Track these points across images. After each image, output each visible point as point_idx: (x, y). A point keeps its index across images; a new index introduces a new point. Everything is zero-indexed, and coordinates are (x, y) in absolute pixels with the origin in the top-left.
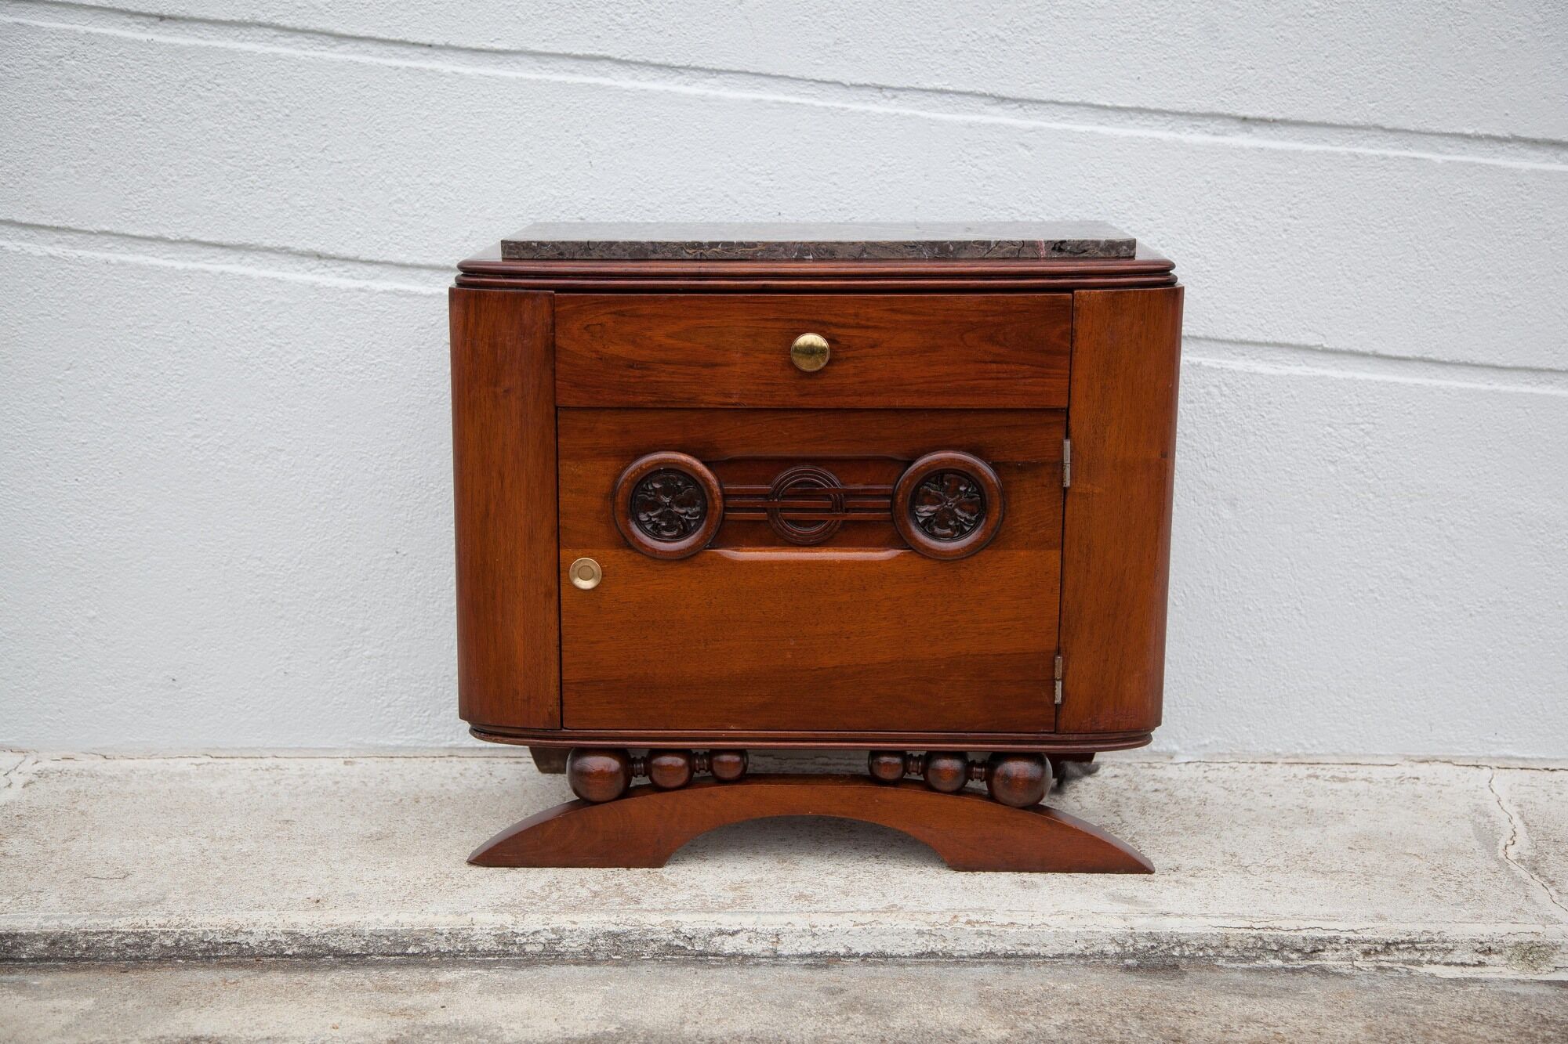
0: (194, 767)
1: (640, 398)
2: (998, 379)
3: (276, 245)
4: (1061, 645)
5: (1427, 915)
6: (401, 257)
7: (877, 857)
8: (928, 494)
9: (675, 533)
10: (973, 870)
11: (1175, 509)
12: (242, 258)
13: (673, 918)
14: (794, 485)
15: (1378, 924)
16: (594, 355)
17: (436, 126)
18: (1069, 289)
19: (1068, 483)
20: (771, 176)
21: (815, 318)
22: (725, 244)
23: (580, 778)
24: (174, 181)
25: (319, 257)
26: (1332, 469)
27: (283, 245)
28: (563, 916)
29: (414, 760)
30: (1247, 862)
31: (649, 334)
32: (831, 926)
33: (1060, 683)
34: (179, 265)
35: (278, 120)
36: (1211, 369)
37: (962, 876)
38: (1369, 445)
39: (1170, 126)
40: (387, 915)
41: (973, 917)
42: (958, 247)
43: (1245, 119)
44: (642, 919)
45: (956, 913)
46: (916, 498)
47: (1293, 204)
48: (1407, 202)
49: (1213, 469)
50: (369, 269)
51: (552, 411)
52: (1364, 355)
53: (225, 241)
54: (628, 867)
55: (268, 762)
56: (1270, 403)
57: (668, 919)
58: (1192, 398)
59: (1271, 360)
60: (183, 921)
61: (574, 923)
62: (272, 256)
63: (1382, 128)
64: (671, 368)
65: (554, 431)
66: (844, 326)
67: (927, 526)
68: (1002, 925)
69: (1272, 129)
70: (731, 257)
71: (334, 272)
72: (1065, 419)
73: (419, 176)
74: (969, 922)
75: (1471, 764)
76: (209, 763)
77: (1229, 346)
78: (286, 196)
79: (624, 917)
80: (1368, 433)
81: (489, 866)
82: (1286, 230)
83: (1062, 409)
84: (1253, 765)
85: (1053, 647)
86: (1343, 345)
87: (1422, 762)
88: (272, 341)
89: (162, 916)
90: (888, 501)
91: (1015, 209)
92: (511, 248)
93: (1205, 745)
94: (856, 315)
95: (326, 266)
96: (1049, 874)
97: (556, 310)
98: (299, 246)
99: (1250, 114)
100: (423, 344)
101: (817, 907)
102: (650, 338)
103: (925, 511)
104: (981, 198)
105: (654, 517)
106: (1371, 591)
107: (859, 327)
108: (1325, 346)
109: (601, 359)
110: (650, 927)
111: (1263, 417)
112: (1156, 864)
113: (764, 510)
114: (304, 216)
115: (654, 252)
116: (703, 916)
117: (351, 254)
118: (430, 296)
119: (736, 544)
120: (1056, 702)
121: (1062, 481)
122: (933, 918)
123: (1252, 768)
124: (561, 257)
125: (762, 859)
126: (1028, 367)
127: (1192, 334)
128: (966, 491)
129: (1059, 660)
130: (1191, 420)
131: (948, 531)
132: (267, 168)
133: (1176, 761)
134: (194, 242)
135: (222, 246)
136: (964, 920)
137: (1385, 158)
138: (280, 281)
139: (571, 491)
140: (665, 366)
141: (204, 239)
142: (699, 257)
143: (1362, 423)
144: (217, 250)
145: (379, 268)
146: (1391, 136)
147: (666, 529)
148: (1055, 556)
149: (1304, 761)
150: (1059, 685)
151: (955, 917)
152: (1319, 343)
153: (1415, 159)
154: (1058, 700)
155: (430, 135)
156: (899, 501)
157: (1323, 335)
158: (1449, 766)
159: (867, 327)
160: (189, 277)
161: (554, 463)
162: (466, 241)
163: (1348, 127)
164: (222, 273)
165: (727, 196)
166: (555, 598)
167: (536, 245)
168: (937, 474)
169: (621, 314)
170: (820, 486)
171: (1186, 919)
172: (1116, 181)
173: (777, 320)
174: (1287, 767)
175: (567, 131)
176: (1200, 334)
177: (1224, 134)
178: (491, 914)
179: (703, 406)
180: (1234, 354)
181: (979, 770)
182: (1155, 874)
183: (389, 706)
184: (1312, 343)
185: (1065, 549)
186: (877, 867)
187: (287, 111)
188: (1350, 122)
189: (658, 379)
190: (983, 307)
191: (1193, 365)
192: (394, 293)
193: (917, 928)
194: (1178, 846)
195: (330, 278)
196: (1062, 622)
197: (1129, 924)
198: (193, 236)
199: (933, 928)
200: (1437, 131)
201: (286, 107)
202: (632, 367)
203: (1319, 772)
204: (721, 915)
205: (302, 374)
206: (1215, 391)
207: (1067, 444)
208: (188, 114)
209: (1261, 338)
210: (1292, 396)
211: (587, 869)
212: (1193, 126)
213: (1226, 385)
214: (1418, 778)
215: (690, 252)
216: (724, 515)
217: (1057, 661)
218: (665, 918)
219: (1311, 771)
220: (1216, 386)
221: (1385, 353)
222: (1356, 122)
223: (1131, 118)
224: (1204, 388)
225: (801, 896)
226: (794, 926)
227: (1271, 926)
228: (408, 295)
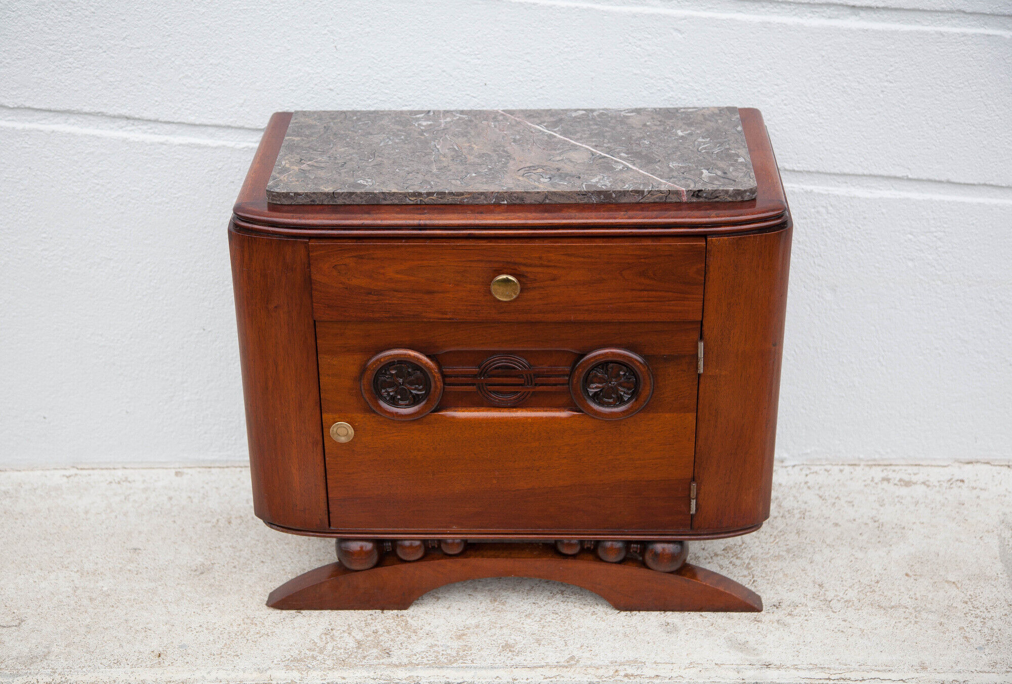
0: (65, 479)
1: (378, 315)
2: (648, 301)
3: (93, 111)
4: (696, 475)
5: (957, 663)
6: (192, 119)
7: (562, 592)
8: (596, 376)
9: (407, 402)
10: (631, 610)
11: (789, 294)
12: (67, 119)
13: (414, 674)
14: (496, 368)
15: (921, 675)
16: (341, 286)
17: (212, 20)
18: (704, 236)
19: (701, 371)
20: (478, 56)
21: (509, 260)
22: (439, 193)
23: (343, 552)
24: (7, 63)
25: (128, 118)
26: (910, 264)
27: (99, 111)
28: (336, 673)
30: (830, 595)
31: (382, 271)
32: (527, 679)
33: (695, 500)
34: (19, 126)
35: (86, 16)
36: (820, 194)
37: (623, 617)
38: (940, 247)
39: (794, 13)
40: (209, 673)
41: (630, 671)
42: (619, 194)
43: (854, 7)
44: (392, 675)
45: (617, 667)
46: (587, 381)
47: (889, 72)
48: (980, 68)
49: (819, 265)
50: (167, 127)
51: (312, 323)
52: (940, 182)
53: (53, 108)
54: (383, 609)
55: (120, 473)
56: (865, 218)
57: (411, 674)
58: (805, 215)
59: (867, 187)
60: (63, 679)
61: (344, 678)
62: (91, 118)
63: (964, 12)
64: (400, 295)
65: (313, 336)
66: (531, 265)
67: (596, 397)
68: (650, 678)
69: (875, 13)
70: (444, 203)
71: (140, 129)
72: (700, 326)
73: (202, 58)
74: (626, 676)
75: (1004, 464)
76: (76, 475)
77: (835, 177)
78: (97, 74)
79: (379, 672)
80: (940, 239)
81: (282, 609)
82: (883, 91)
83: (697, 321)
84: (842, 467)
85: (690, 475)
86: (924, 176)
87: (968, 463)
88: (96, 181)
89: (47, 674)
90: (567, 378)
91: (669, 78)
92: (274, 196)
94: (540, 258)
95: (133, 124)
96: (686, 613)
97: (311, 254)
98: (111, 111)
99: (858, 3)
100: (213, 182)
101: (518, 659)
102: (383, 274)
103: (593, 389)
104: (643, 70)
105: (391, 391)
106: (937, 349)
107: (542, 266)
108: (910, 176)
109: (347, 288)
110: (399, 681)
111: (859, 228)
112: (767, 597)
113: (473, 384)
114: (113, 89)
115: (385, 199)
116: (436, 672)
117: (152, 116)
118: (216, 148)
119: (456, 406)
120: (691, 513)
121: (697, 368)
122: (601, 672)
123: (841, 471)
124: (313, 203)
125: (480, 596)
126: (671, 293)
127: (806, 169)
128: (624, 375)
129: (694, 485)
130: (804, 231)
131: (611, 401)
132: (80, 53)
134: (29, 108)
135: (50, 111)
136: (622, 673)
137: (965, 35)
138: (98, 138)
139: (328, 375)
140: (395, 293)
141: (36, 107)
142: (419, 203)
143: (936, 232)
144: (47, 114)
145: (174, 126)
146: (971, 17)
147: (401, 399)
148: (691, 417)
149: (881, 463)
150: (693, 502)
151: (617, 671)
152: (905, 175)
153: (988, 35)
154: (693, 511)
155: (208, 27)
156: (575, 382)
157: (908, 169)
158: (987, 467)
159: (548, 267)
160: (28, 135)
161: (315, 358)
162: (241, 106)
163: (936, 11)
164: (53, 132)
165: (444, 71)
166: (320, 446)
167: (292, 194)
168: (604, 364)
169: (361, 257)
170: (514, 368)
171: (782, 672)
172: (750, 57)
173: (481, 261)
174: (867, 469)
175: (316, 23)
176: (812, 169)
177: (837, 17)
178: (283, 671)
179: (425, 320)
180: (839, 182)
181: (635, 546)
182: (763, 612)
184: (900, 175)
185: (700, 411)
186: (562, 606)
187: (93, 10)
188: (938, 8)
189: (390, 302)
190: (638, 253)
191: (806, 192)
192: (188, 145)
193: (589, 680)
194: (781, 575)
195: (135, 134)
196: (697, 459)
197: (741, 676)
198: (27, 105)
199: (600, 680)
200: (1007, 13)
201: (92, 6)
202: (371, 293)
203: (891, 475)
204: (449, 671)
205: (121, 204)
206: (823, 210)
207: (701, 345)
208: (14, 11)
209: (860, 171)
210: (882, 213)
211: (353, 611)
212: (812, 12)
213: (831, 206)
214: (962, 481)
215: (412, 199)
216: (444, 388)
217: (692, 487)
218: (409, 674)
219: (884, 474)
220: (823, 207)
221: (957, 181)
222: (943, 8)
223: (763, 7)
224: (814, 208)
225: (507, 647)
226: (501, 679)
227: (843, 677)
228: (199, 146)
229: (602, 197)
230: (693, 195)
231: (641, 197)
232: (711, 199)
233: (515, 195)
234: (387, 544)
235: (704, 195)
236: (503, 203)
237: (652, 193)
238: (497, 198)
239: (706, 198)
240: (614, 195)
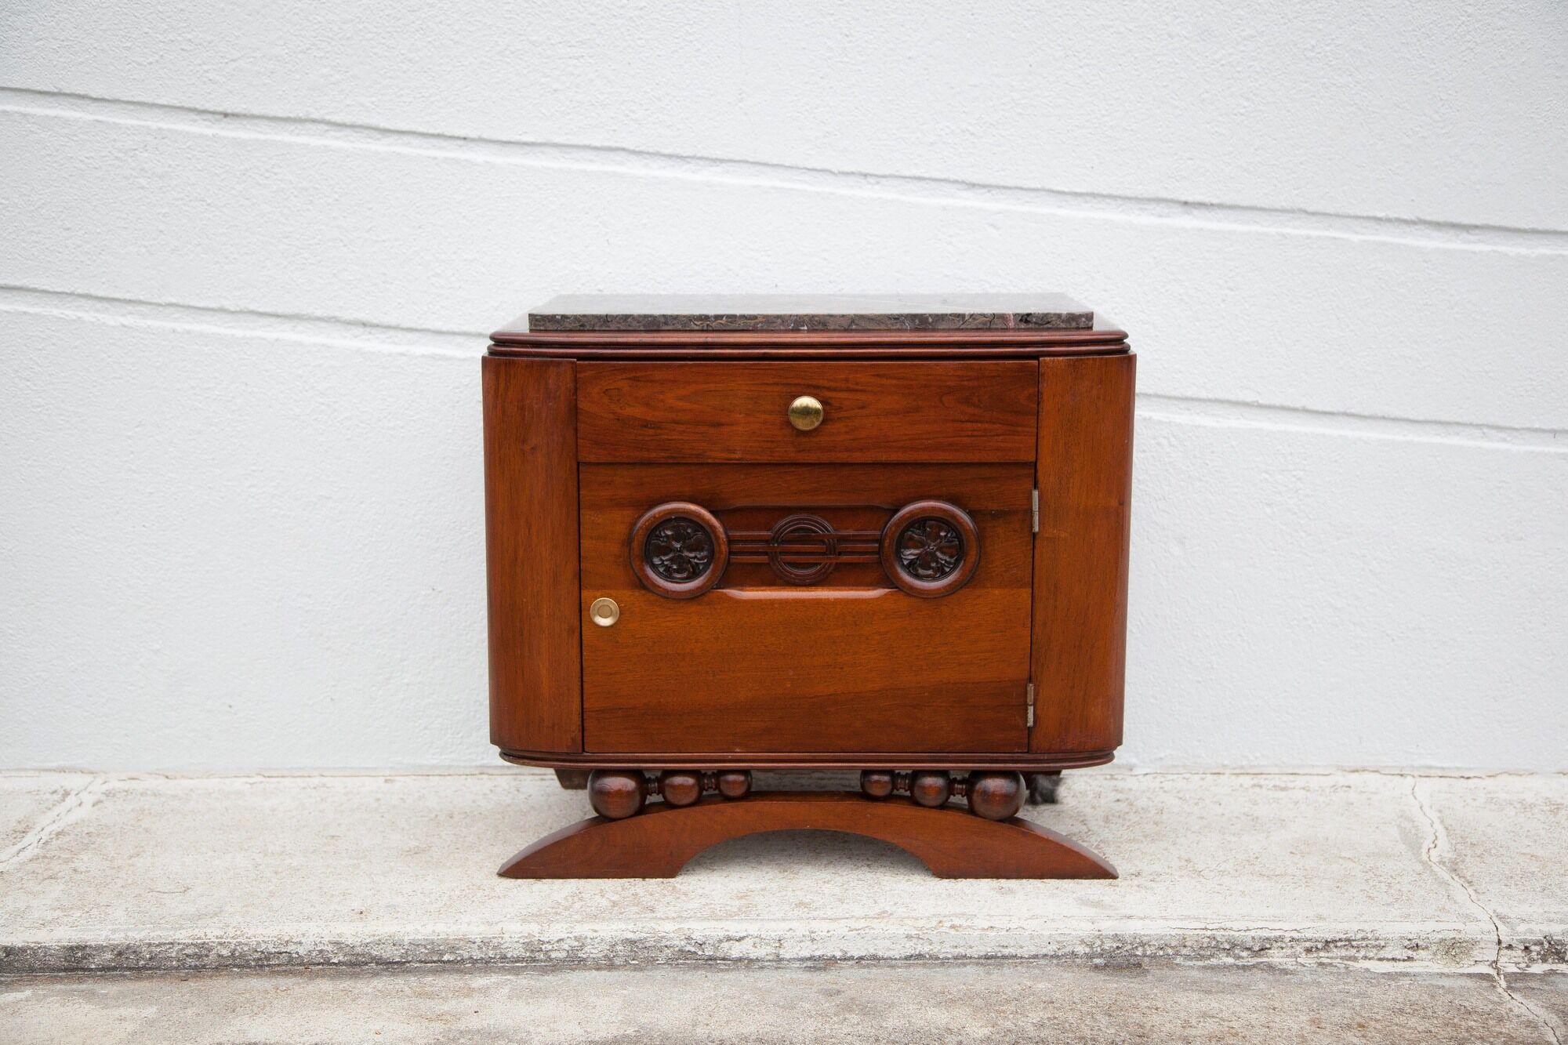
0: (249, 786)
1: (654, 455)
2: (973, 436)
3: (325, 315)
4: (1033, 673)
5: (1361, 915)
6: (438, 325)
7: (868, 866)
8: (911, 538)
9: (685, 575)
10: (955, 878)
11: (1132, 548)
12: (295, 327)
13: (685, 926)
14: (792, 531)
15: (1319, 924)
16: (612, 416)
17: (470, 208)
18: (1035, 356)
19: (1036, 529)
20: (769, 253)
21: (810, 383)
22: (728, 316)
23: (600, 797)
24: (235, 259)
25: (364, 325)
26: (1268, 510)
27: (331, 314)
28: (585, 925)
29: (449, 778)
30: (1200, 867)
31: (661, 397)
32: (828, 932)
33: (1032, 707)
34: (239, 333)
35: (329, 205)
36: (1160, 422)
37: (946, 883)
38: (1300, 489)
39: (1120, 209)
40: (424, 925)
41: (957, 922)
42: (937, 318)
43: (1186, 203)
44: (656, 927)
45: (941, 919)
46: (902, 543)
47: (1230, 278)
48: (1329, 276)
49: (1164, 511)
50: (410, 336)
51: (575, 466)
52: (1295, 410)
53: (280, 312)
54: (644, 878)
55: (316, 781)
56: (1213, 452)
57: (680, 926)
58: (1145, 448)
59: (1213, 415)
60: (238, 933)
61: (596, 931)
62: (323, 324)
63: (1306, 212)
64: (680, 428)
65: (576, 484)
66: (835, 390)
67: (911, 567)
68: (983, 929)
69: (1210, 212)
70: (734, 328)
71: (377, 338)
72: (1033, 471)
73: (455, 253)
74: (953, 927)
75: (1396, 773)
76: (261, 782)
77: (1176, 402)
78: (335, 271)
79: (640, 925)
80: (1299, 479)
81: (517, 878)
82: (1224, 300)
83: (1031, 463)
84: (1204, 776)
85: (1026, 675)
86: (1277, 402)
87: (1354, 771)
88: (321, 400)
89: (219, 928)
90: (877, 545)
91: (985, 280)
92: (537, 320)
93: (1161, 759)
94: (847, 380)
95: (370, 333)
96: (1024, 880)
97: (578, 375)
98: (347, 315)
99: (1190, 199)
100: (458, 402)
101: (815, 914)
102: (662, 401)
103: (910, 554)
104: (955, 271)
105: (667, 560)
106: (1305, 619)
107: (849, 390)
108: (1261, 402)
109: (618, 419)
110: (665, 934)
111: (1207, 465)
112: (1120, 871)
113: (766, 553)
114: (352, 289)
115: (666, 323)
116: (713, 924)
117: (393, 322)
118: (464, 360)
119: (741, 584)
120: (1028, 725)
121: (1031, 526)
122: (920, 923)
123: (1203, 779)
124: (582, 328)
125: (765, 869)
126: (998, 425)
127: (1143, 391)
128: (946, 536)
129: (1031, 687)
130: (1144, 468)
131: (930, 572)
132: (318, 246)
133: (1135, 772)
134: (252, 312)
135: (277, 316)
136: (948, 924)
137: (1309, 238)
138: (329, 347)
139: (591, 538)
140: (676, 425)
141: (261, 310)
142: (705, 328)
143: (1294, 470)
144: (273, 320)
145: (418, 334)
146: (1314, 219)
147: (677, 571)
148: (1025, 594)
149: (1250, 771)
150: (1031, 710)
151: (940, 922)
152: (1255, 399)
153: (1335, 238)
154: (1030, 723)
155: (464, 217)
156: (886, 545)
157: (1258, 392)
158: (1377, 776)
159: (857, 391)
160: (247, 343)
161: (576, 513)
162: (496, 310)
163: (1276, 210)
164: (277, 340)
165: (730, 270)
166: (577, 634)
167: (559, 317)
168: (920, 521)
169: (636, 379)
170: (816, 532)
171: (1147, 922)
173: (776, 384)
174: (1234, 777)
175: (587, 213)
176: (1150, 391)
177: (1168, 216)
178: (519, 924)
179: (710, 461)
180: (1181, 409)
181: (960, 786)
182: (1119, 879)
183: (426, 728)
184: (1249, 400)
185: (1036, 585)
186: (869, 876)
187: (337, 196)
188: (1277, 206)
189: (670, 437)
190: (960, 373)
191: (1145, 419)
192: (431, 356)
193: (906, 933)
194: (1139, 853)
195: (372, 343)
196: (1033, 653)
197: (1096, 926)
198: (251, 307)
199: (920, 933)
200: (1353, 214)
201: (336, 192)
202: (646, 426)
203: (1262, 782)
204: (728, 922)
205: (348, 429)
206: (1164, 442)
207: (1036, 494)
208: (247, 199)
209: (1203, 395)
210: (1232, 446)
211: (606, 880)
212: (1141, 209)
213: (1174, 436)
214: (1349, 787)
215: (698, 323)
216: (729, 558)
217: (1029, 689)
218: (677, 926)
219: (1255, 781)
220: (1165, 437)
221: (1314, 408)
222: (1282, 206)
223: (1086, 202)
224: (1155, 439)
225: (801, 904)
226: (794, 931)
227: (1223, 927)
228: (444, 358)
229: (917, 321)
230: (1021, 320)
231: (961, 322)
232: (1042, 325)
233: (817, 319)
234: (653, 785)
235: (1034, 320)
236: (802, 328)
237: (974, 316)
238: (795, 322)
239: (1036, 323)
240: (930, 320)
